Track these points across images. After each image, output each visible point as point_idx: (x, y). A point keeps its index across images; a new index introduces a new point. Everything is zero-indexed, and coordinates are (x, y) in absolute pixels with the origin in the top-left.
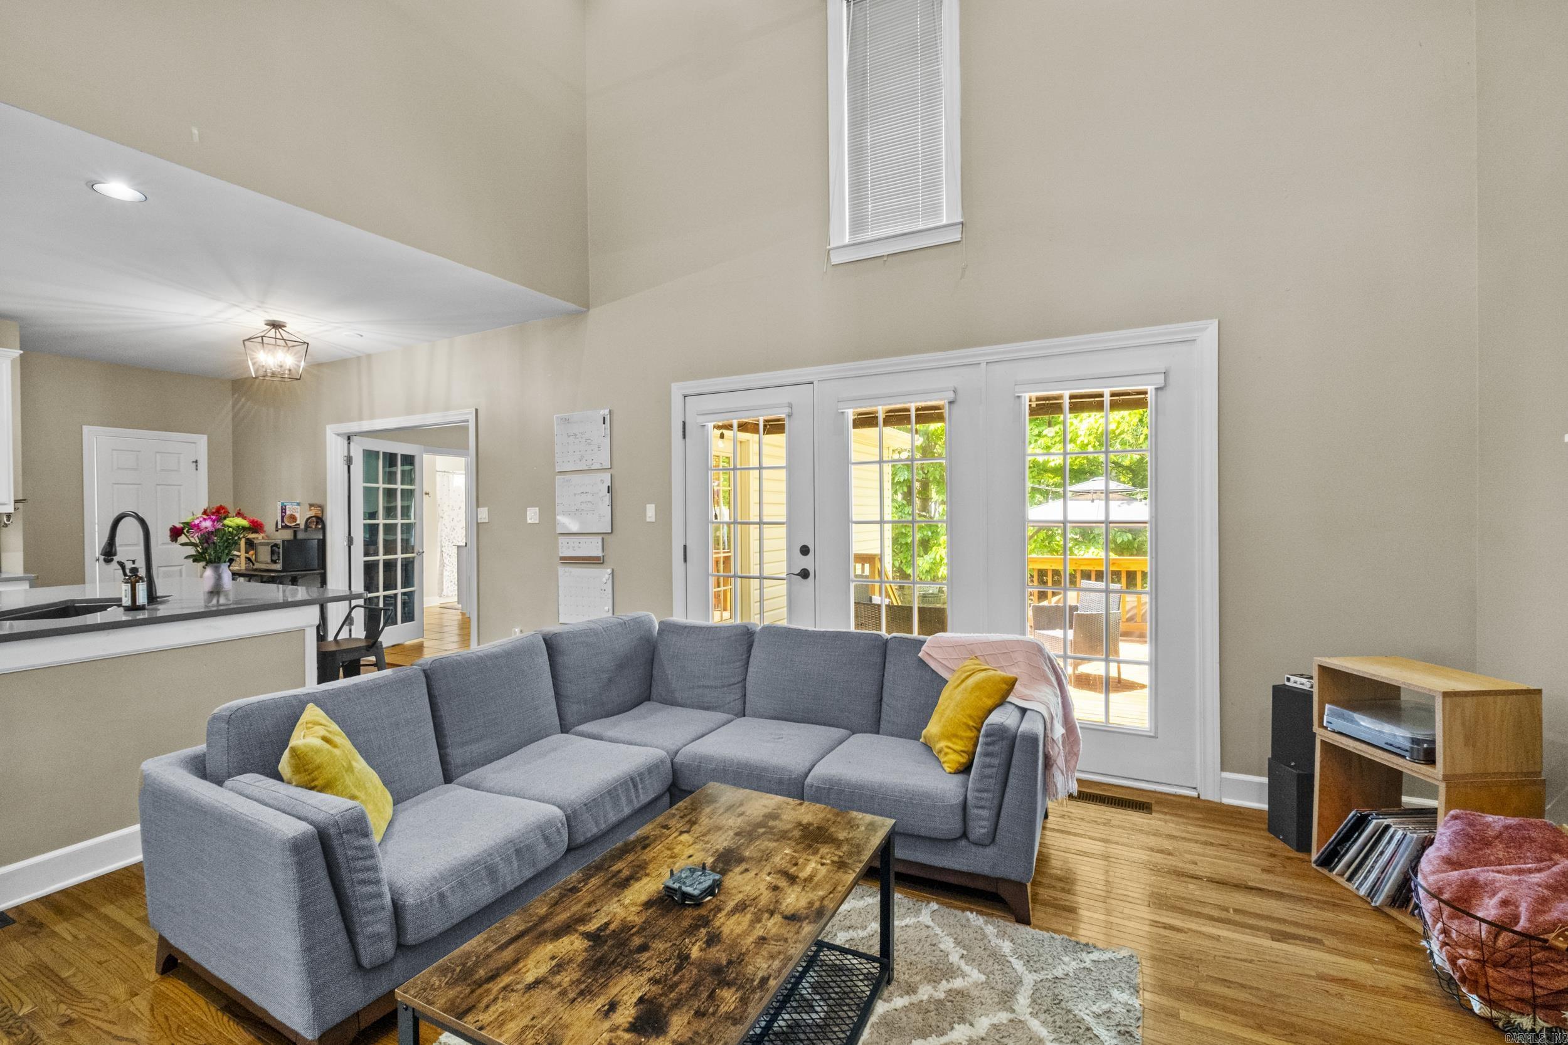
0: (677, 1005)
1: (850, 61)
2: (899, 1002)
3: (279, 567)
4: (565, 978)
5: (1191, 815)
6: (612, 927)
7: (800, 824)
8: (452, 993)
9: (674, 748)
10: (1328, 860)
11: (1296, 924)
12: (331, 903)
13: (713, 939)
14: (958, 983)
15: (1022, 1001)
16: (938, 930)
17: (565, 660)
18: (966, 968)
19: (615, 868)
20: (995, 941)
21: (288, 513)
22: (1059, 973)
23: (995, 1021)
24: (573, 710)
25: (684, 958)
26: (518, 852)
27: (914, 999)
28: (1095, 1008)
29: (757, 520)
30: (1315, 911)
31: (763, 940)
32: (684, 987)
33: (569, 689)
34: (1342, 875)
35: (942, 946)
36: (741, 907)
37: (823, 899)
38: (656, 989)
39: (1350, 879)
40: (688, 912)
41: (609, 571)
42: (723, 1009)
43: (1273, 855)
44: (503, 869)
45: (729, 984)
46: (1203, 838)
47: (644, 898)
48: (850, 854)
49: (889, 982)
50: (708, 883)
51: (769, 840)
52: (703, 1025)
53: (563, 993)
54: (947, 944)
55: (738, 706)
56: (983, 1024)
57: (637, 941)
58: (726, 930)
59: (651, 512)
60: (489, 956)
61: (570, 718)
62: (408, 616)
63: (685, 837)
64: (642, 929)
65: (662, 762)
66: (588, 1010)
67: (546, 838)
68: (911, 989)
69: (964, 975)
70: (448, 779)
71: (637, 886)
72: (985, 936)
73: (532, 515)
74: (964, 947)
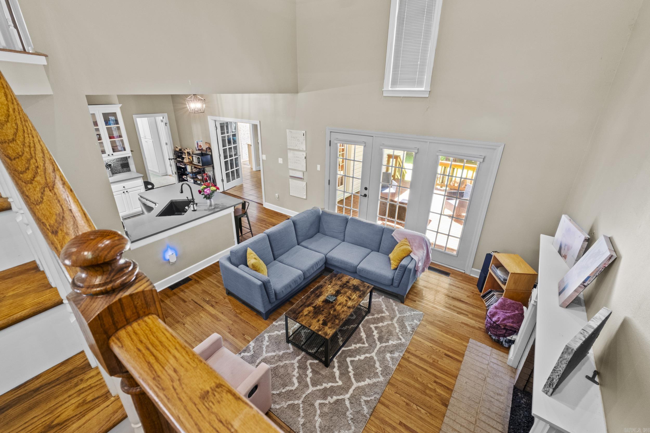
0: (329, 321)
1: (399, 12)
2: (370, 317)
3: (201, 165)
4: (311, 315)
5: (459, 278)
6: (317, 306)
7: (353, 285)
8: (293, 315)
9: (326, 253)
10: (484, 296)
11: (465, 311)
12: (266, 294)
13: (335, 310)
14: (383, 315)
15: (395, 320)
16: (382, 303)
17: (298, 227)
18: (386, 312)
19: (316, 292)
20: (394, 307)
21: (199, 144)
22: (405, 315)
23: (388, 323)
24: (300, 239)
25: (330, 313)
26: (295, 282)
27: (373, 317)
28: (409, 323)
29: (352, 176)
30: (472, 308)
31: (343, 311)
32: (330, 318)
33: (299, 234)
34: (485, 300)
35: (382, 307)
36: (340, 304)
37: (355, 304)
38: (325, 318)
39: (486, 302)
40: (330, 304)
41: (305, 183)
42: (336, 323)
43: (473, 293)
44: (292, 285)
45: (337, 319)
46: (457, 286)
47: (322, 300)
48: (362, 294)
49: (369, 313)
50: (334, 299)
51: (347, 289)
52: (333, 325)
53: (311, 317)
54: (384, 306)
55: (343, 238)
56: (386, 323)
57: (322, 309)
58: (337, 309)
59: (319, 167)
60: (297, 309)
61: (300, 241)
62: (238, 176)
63: (329, 286)
64: (322, 307)
65: (323, 258)
66: (315, 321)
67: (300, 278)
68: (373, 315)
69: (385, 313)
70: (275, 259)
71: (321, 297)
72: (392, 305)
73: (280, 161)
74: (387, 307)
